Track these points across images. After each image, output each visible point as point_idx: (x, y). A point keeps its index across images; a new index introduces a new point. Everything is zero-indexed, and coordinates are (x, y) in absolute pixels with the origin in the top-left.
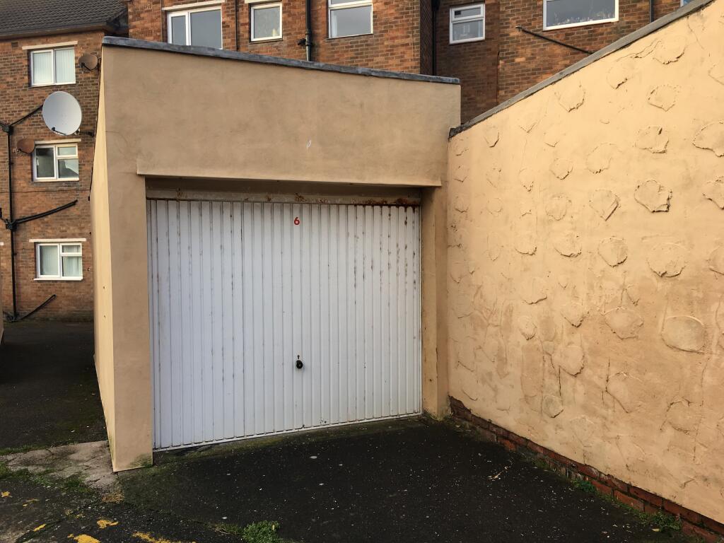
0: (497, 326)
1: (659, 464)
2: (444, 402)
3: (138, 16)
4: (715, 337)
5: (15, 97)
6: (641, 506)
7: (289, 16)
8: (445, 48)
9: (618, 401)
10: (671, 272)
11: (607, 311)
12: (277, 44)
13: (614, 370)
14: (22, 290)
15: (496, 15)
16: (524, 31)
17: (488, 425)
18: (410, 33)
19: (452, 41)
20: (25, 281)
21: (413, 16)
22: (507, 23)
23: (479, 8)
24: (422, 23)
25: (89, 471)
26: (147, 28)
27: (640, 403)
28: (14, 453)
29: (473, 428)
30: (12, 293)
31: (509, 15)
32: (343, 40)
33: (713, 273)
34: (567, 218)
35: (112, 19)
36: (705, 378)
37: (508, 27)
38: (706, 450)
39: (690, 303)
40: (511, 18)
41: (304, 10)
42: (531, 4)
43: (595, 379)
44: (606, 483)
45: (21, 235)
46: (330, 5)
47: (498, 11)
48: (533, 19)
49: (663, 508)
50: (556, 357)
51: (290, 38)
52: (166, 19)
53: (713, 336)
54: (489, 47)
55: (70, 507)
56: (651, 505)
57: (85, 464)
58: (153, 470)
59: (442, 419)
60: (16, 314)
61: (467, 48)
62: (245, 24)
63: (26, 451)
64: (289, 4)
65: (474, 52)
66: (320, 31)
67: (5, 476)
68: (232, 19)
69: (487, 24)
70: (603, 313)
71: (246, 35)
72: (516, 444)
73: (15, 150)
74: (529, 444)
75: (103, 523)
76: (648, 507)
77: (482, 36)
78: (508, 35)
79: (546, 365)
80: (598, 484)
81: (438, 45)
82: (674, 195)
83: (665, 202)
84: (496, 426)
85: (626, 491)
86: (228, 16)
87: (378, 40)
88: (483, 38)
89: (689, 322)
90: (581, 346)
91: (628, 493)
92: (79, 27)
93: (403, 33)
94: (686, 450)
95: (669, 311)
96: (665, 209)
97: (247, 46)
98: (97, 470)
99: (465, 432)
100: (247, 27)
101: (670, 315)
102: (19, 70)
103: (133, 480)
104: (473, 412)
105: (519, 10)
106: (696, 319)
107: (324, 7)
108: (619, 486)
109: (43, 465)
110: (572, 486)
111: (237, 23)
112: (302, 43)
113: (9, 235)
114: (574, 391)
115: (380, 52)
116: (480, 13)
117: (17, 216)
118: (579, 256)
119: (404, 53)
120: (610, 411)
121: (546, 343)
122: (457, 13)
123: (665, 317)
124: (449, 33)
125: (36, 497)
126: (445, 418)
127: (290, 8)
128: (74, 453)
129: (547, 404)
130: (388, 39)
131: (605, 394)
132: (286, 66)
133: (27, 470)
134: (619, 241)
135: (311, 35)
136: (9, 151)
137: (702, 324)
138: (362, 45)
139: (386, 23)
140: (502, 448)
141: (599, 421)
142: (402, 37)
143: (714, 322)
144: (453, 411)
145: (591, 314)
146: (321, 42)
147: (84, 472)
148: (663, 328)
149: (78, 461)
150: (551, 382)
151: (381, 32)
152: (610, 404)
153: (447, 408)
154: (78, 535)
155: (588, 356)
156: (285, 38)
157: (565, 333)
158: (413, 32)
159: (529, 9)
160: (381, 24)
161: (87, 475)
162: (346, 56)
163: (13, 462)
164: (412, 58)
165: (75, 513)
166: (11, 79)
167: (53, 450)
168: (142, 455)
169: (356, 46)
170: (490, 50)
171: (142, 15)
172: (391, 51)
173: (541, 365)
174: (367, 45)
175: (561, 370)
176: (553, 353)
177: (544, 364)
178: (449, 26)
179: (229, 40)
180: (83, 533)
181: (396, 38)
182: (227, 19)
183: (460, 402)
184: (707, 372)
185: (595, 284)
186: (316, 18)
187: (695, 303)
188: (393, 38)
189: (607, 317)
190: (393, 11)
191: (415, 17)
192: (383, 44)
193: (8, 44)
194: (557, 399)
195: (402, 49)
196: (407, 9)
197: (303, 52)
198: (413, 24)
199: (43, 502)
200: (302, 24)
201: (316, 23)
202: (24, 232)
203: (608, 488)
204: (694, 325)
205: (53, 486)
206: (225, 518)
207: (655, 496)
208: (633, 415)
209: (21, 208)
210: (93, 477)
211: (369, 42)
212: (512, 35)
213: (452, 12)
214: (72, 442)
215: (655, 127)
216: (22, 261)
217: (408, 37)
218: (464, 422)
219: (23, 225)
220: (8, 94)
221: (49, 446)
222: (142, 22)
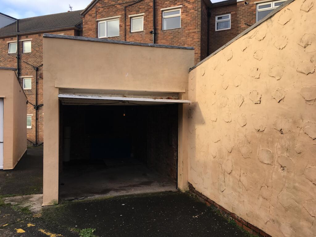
0: (204, 152)
1: (258, 214)
2: (186, 185)
3: (86, 23)
4: (276, 158)
5: (39, 56)
6: (252, 232)
7: (146, 21)
8: (214, 33)
9: (244, 185)
10: (261, 130)
11: (240, 146)
12: (141, 33)
13: (242, 172)
14: (39, 134)
15: (236, 18)
16: (247, 25)
17: (201, 195)
18: (196, 27)
19: (216, 30)
20: (41, 130)
21: (198, 20)
22: (240, 22)
23: (229, 16)
24: (202, 23)
25: (34, 205)
26: (90, 28)
27: (251, 186)
28: (9, 197)
29: (196, 196)
30: (35, 135)
31: (241, 18)
32: (168, 31)
33: (275, 130)
34: (227, 106)
35: (78, 24)
36: (273, 176)
37: (241, 23)
38: (273, 208)
39: (268, 143)
40: (242, 20)
41: (152, 19)
42: (250, 13)
43: (236, 175)
44: (240, 221)
45: (40, 111)
46: (163, 17)
47: (236, 17)
48: (252, 20)
49: (259, 233)
50: (223, 166)
51: (146, 31)
52: (97, 24)
53: (275, 158)
54: (232, 32)
55: (20, 218)
56: (255, 231)
57: (34, 202)
58: (57, 206)
59: (184, 192)
60: (37, 143)
61: (223, 33)
62: (128, 25)
63: (14, 196)
64: (146, 17)
65: (226, 34)
66: (159, 27)
67: (1, 205)
68: (123, 23)
69: (231, 22)
70: (239, 147)
71: (129, 30)
72: (210, 203)
73: (39, 77)
74: (215, 203)
75: (29, 225)
76: (254, 232)
77: (229, 27)
78: (240, 27)
79: (220, 169)
80: (237, 222)
81: (210, 32)
82: (262, 96)
83: (259, 99)
84: (203, 195)
85: (247, 225)
86: (122, 22)
87: (183, 31)
88: (230, 28)
89: (267, 151)
90: (231, 161)
91: (247, 226)
92: (64, 28)
93: (194, 27)
94: (267, 207)
95: (261, 146)
96: (259, 102)
97: (129, 34)
98: (37, 205)
99: (192, 198)
100: (129, 26)
101: (261, 149)
102: (41, 45)
103: (48, 210)
104: (196, 189)
105: (245, 16)
106: (270, 150)
107: (161, 17)
108: (244, 223)
109: (18, 202)
110: (227, 222)
111: (125, 25)
112: (151, 32)
113: (35, 111)
114: (229, 180)
115: (184, 35)
116: (228, 18)
117: (39, 104)
118: (231, 122)
119: (194, 36)
120: (241, 189)
121: (220, 160)
122: (219, 18)
123: (259, 149)
124: (215, 27)
125: (10, 214)
126: (186, 192)
127: (147, 18)
128: (31, 198)
129: (220, 186)
130: (187, 30)
131: (240, 182)
132: (118, 43)
133: (10, 203)
134: (244, 116)
135: (155, 29)
136: (36, 77)
137: (272, 152)
138: (176, 33)
139: (186, 23)
140: (205, 205)
141: (237, 194)
142: (193, 29)
143: (276, 152)
144: (189, 189)
145: (235, 147)
146: (159, 32)
147: (32, 205)
148: (259, 154)
149: (31, 201)
150: (221, 176)
151: (184, 27)
152: (241, 187)
153: (187, 187)
154: (18, 229)
155: (234, 165)
156: (144, 31)
157: (226, 155)
158: (198, 27)
159: (250, 15)
160: (184, 24)
161: (32, 207)
162: (169, 38)
163: (7, 200)
164: (197, 38)
165: (21, 220)
166: (38, 49)
167: (24, 196)
168: (54, 200)
169: (174, 33)
170: (233, 33)
171: (88, 23)
172: (188, 35)
173: (218, 169)
174: (178, 33)
175: (225, 172)
176: (222, 164)
177: (219, 169)
178: (215, 24)
179: (122, 32)
180: (20, 228)
181: (191, 29)
182: (122, 23)
183: (191, 184)
184: (274, 173)
185: (236, 135)
186: (157, 22)
187: (269, 143)
188: (189, 30)
189: (240, 148)
190: (189, 18)
191: (199, 21)
192: (185, 32)
193: (37, 35)
194: (223, 184)
195: (193, 34)
196: (195, 17)
197: (151, 36)
198: (198, 23)
199: (11, 216)
200: (151, 24)
201: (157, 24)
202: (41, 110)
203: (241, 224)
204: (269, 153)
205: (17, 210)
206: (76, 226)
207: (256, 227)
208: (249, 191)
209: (40, 101)
210: (34, 207)
211: (179, 32)
212: (242, 27)
213: (217, 18)
214: (33, 194)
215: (256, 68)
216: (40, 122)
217: (196, 29)
218: (193, 193)
219: (40, 107)
220: (37, 55)
221: (23, 195)
222: (88, 25)
